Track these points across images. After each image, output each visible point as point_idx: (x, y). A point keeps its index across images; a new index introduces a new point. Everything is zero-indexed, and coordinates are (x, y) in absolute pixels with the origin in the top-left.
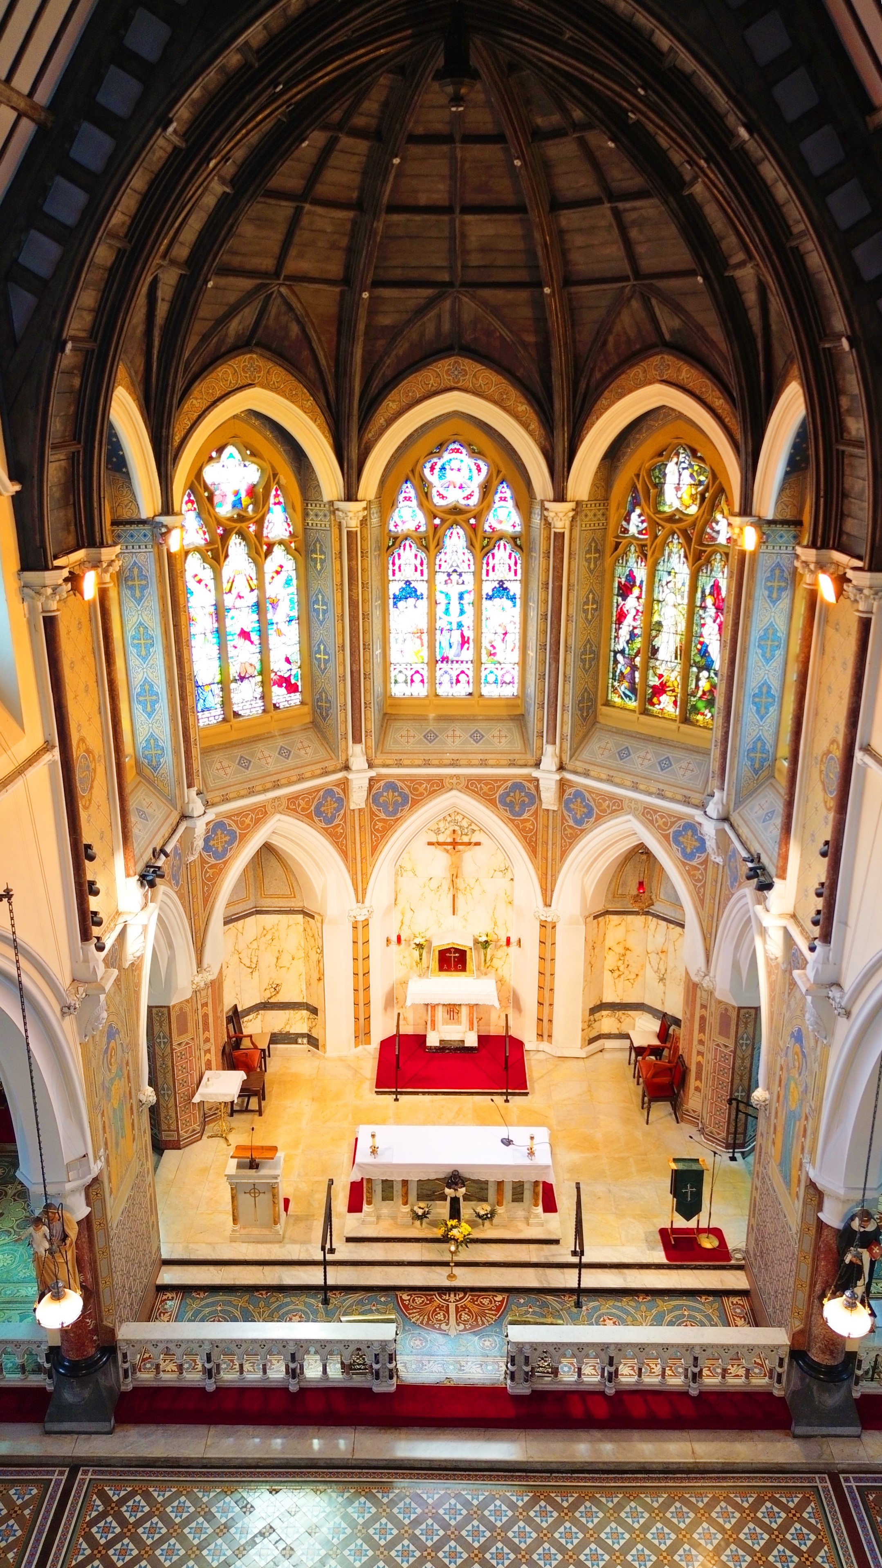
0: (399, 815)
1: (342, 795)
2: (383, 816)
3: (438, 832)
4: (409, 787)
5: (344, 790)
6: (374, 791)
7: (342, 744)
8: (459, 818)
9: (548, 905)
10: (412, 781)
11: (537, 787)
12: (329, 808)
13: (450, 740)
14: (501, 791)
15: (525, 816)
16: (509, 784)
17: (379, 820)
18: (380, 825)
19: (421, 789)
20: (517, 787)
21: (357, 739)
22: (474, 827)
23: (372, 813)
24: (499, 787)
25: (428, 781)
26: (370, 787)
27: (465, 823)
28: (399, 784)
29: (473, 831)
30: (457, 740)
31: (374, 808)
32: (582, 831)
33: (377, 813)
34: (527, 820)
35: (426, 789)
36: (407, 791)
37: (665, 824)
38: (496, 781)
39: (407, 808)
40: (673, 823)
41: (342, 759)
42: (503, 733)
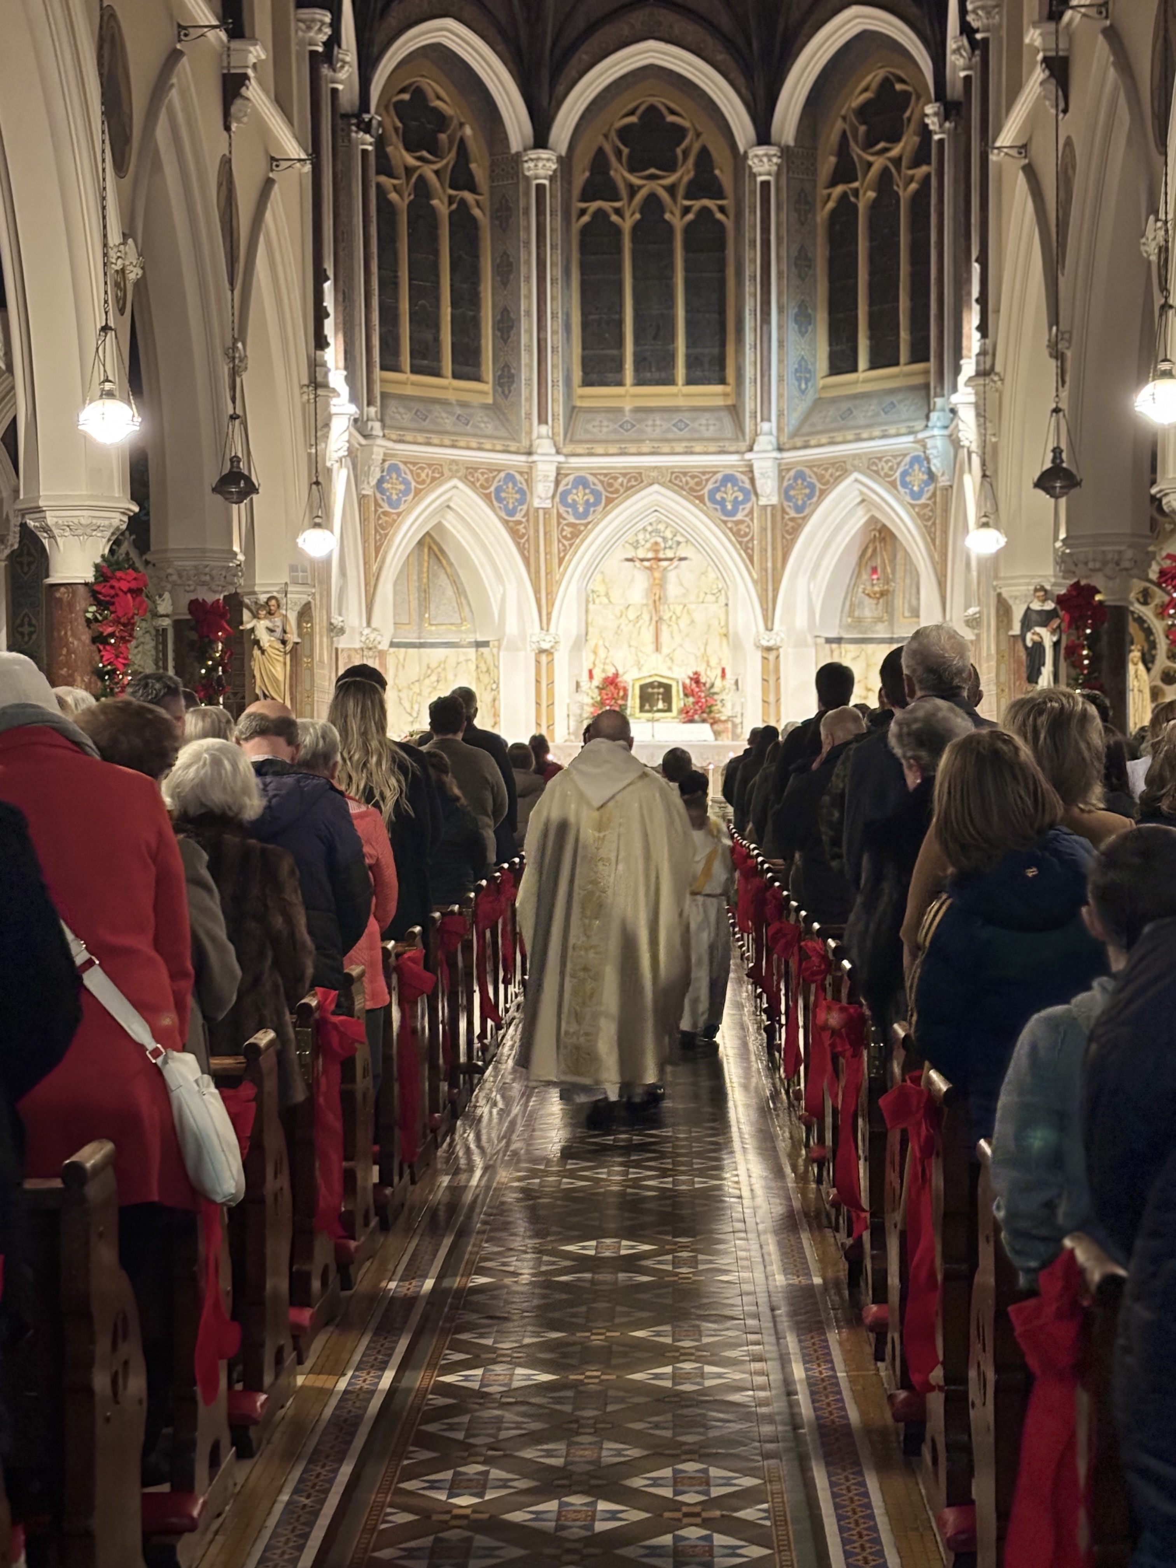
0: (589, 519)
1: (525, 487)
2: (572, 519)
3: (636, 545)
4: (602, 482)
5: (526, 481)
6: (561, 488)
7: (525, 424)
8: (661, 527)
9: (769, 629)
10: (606, 475)
11: (752, 480)
12: (511, 496)
13: (649, 429)
14: (710, 486)
15: (739, 516)
16: (719, 476)
17: (568, 525)
18: (568, 531)
19: (617, 485)
20: (729, 479)
21: (542, 420)
22: (679, 538)
23: (559, 516)
24: (707, 480)
25: (624, 475)
26: (557, 483)
27: (668, 534)
28: (591, 479)
29: (679, 543)
30: (658, 430)
31: (562, 510)
32: (804, 518)
33: (565, 515)
34: (741, 522)
35: (622, 485)
36: (600, 488)
37: (891, 468)
38: (704, 473)
39: (600, 508)
40: (899, 464)
41: (525, 443)
42: (711, 422)
